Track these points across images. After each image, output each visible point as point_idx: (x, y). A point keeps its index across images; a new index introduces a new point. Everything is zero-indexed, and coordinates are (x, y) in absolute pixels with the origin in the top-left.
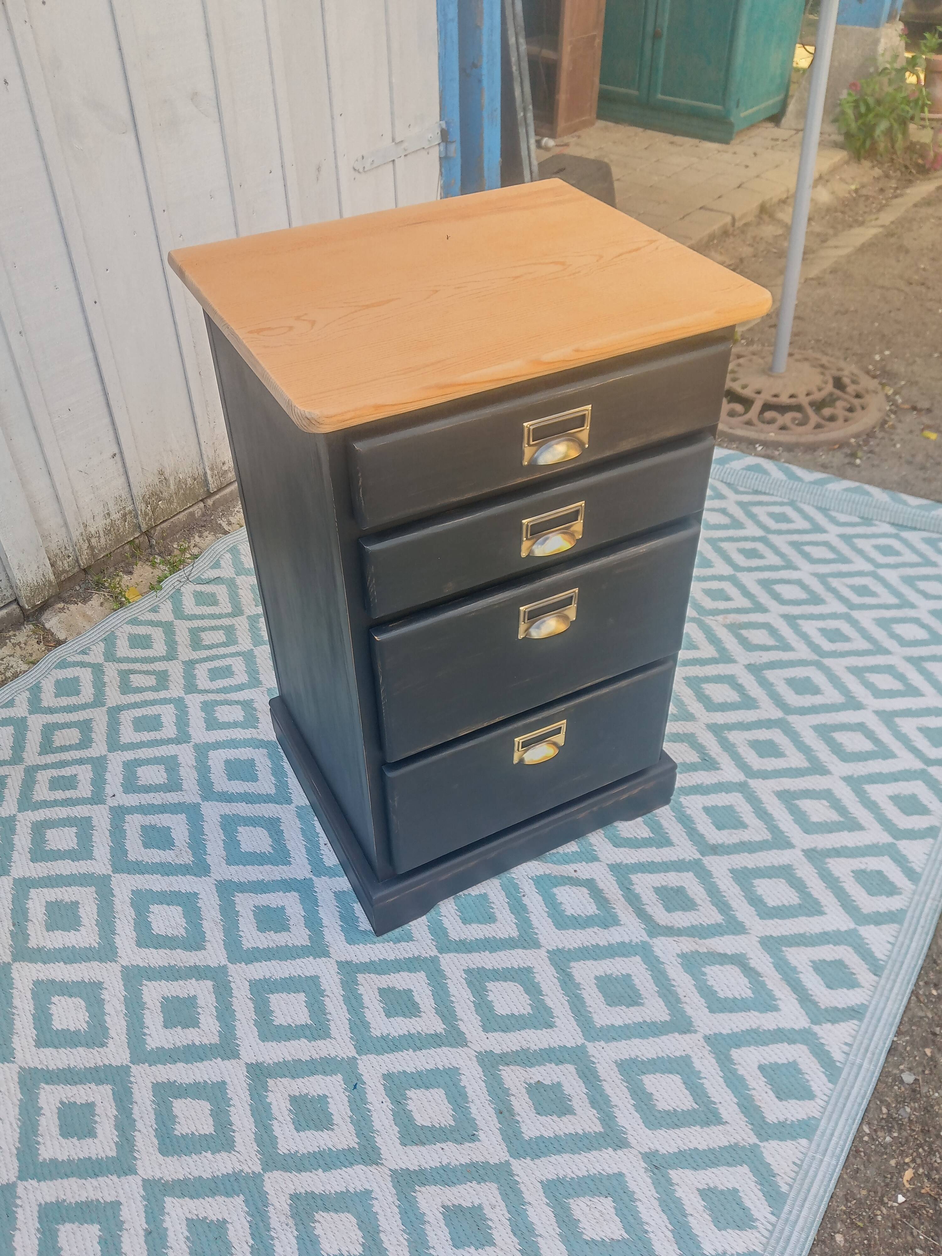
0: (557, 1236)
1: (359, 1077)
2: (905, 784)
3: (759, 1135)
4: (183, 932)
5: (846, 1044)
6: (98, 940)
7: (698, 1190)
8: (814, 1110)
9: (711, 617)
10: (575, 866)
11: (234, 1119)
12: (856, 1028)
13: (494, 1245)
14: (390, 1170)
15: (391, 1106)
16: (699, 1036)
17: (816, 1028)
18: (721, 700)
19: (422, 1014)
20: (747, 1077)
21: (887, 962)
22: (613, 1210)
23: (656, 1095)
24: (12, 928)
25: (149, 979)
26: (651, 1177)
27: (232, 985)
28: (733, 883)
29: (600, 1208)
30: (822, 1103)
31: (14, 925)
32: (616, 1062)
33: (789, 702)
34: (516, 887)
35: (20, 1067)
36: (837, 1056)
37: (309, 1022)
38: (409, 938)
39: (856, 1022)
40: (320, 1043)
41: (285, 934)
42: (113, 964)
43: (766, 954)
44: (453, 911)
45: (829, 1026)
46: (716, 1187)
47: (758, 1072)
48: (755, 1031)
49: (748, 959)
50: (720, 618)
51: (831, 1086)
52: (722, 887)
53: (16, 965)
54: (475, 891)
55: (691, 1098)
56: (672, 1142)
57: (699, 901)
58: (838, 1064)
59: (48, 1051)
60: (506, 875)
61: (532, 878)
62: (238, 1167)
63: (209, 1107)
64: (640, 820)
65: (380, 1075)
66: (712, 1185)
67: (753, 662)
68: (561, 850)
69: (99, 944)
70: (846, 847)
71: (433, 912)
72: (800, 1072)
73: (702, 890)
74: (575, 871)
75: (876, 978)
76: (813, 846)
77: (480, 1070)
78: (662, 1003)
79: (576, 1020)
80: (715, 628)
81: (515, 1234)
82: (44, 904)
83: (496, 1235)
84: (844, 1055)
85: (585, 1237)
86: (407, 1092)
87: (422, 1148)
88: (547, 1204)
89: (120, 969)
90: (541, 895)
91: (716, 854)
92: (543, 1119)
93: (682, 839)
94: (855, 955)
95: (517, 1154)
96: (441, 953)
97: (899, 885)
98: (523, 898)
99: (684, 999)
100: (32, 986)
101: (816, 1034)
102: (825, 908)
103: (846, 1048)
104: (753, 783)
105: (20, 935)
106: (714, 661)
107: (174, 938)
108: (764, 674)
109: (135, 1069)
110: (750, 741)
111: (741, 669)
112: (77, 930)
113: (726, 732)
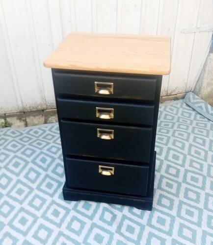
1: (36, 221)
4: (33, 179)
10: (116, 210)
11: (11, 214)
14: (26, 239)
15: (37, 229)
18: (190, 197)
25: (20, 183)
27: (33, 193)
28: (147, 235)
34: (99, 207)
37: (38, 207)
38: (70, 204)
40: (36, 211)
41: (49, 189)
42: (17, 177)
44: (83, 204)
52: (144, 234)
53: (3, 168)
54: (91, 203)
57: (135, 233)
60: (99, 203)
61: (103, 207)
64: (141, 210)
65: (40, 223)
69: (18, 173)
71: (78, 202)
76: (177, 239)
77: (57, 234)
82: (15, 161)
86: (42, 229)
87: (34, 239)
89: (17, 179)
90: (102, 211)
91: (150, 226)
96: (72, 210)
98: (98, 210)
104: (177, 218)
105: (8, 164)
106: (199, 188)
107: (31, 179)
108: (209, 197)
109: (5, 196)
110: (187, 209)
111: (204, 193)
112: (17, 168)
113: (183, 204)
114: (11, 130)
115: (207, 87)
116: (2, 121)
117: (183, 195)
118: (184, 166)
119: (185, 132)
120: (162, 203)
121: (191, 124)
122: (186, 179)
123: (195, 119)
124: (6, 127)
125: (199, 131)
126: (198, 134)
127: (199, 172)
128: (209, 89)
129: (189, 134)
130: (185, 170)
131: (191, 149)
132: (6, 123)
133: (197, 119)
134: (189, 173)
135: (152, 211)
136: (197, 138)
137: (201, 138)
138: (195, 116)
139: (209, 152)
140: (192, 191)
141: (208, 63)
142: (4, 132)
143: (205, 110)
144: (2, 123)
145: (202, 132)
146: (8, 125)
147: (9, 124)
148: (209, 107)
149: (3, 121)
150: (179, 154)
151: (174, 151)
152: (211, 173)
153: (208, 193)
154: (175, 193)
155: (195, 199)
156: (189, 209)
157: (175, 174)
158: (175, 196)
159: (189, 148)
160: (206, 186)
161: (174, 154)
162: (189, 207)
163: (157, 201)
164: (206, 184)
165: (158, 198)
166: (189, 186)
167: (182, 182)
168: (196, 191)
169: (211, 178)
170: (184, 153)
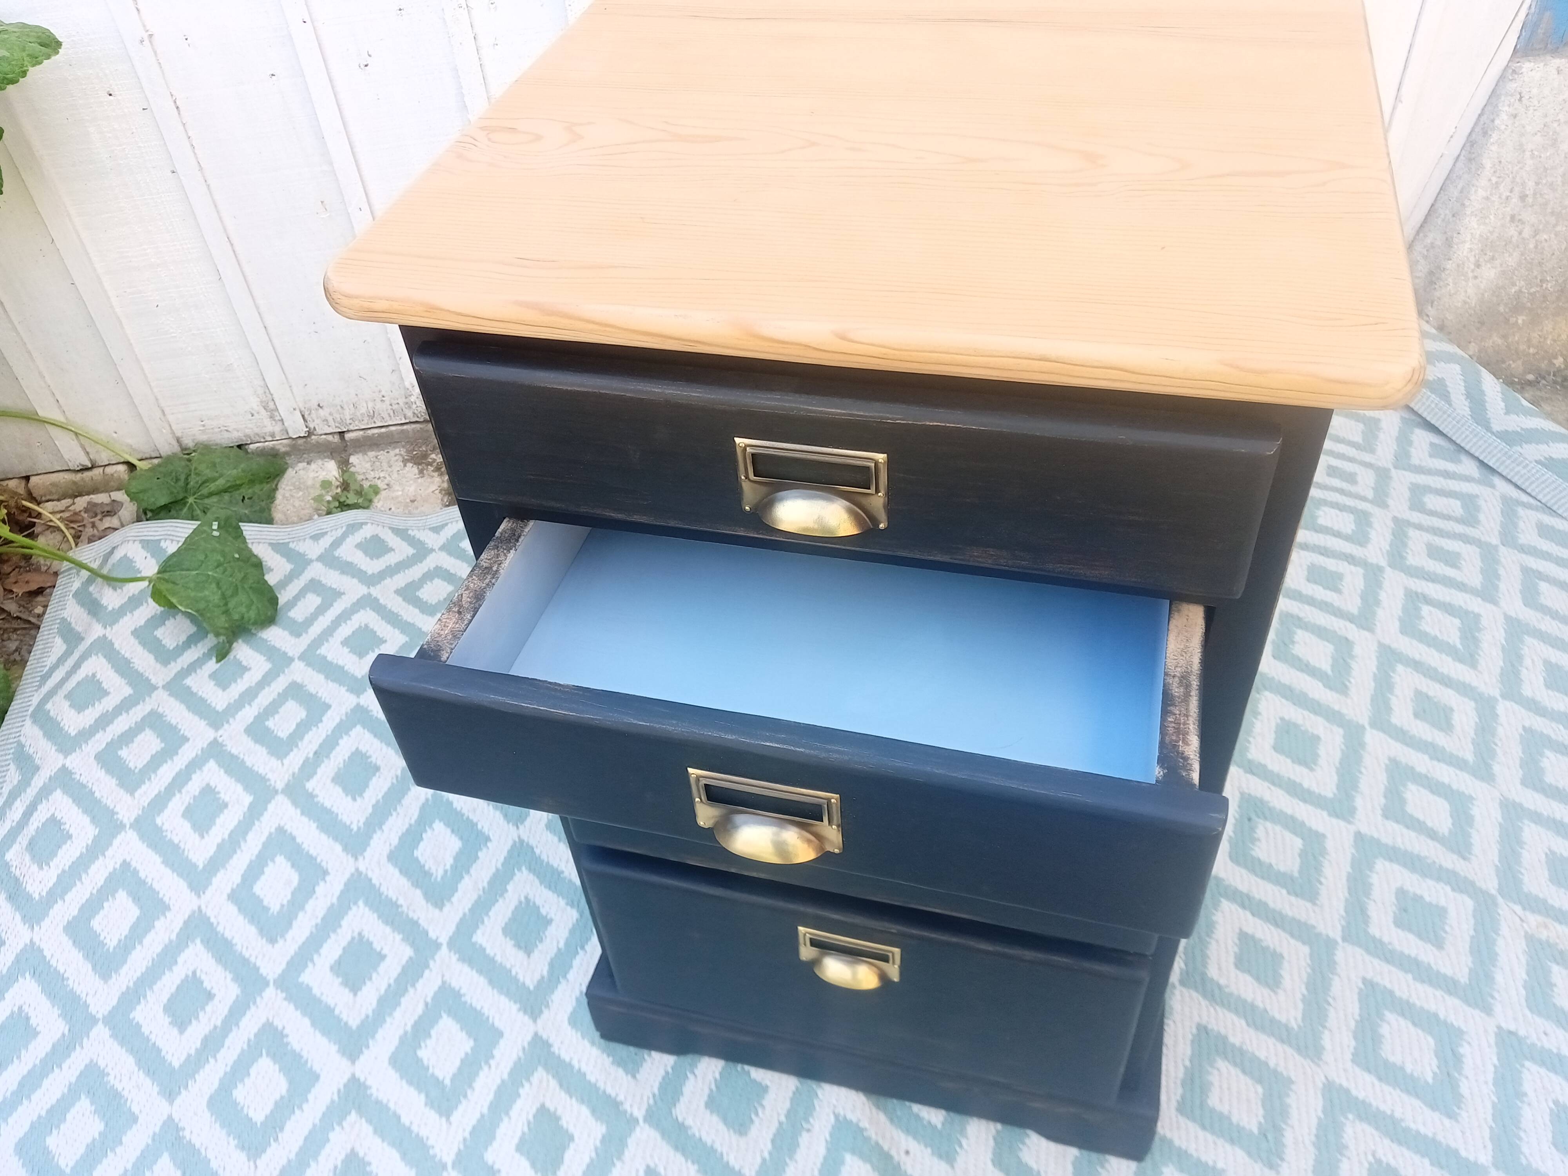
4: (440, 873)
6: (361, 824)
9: (1518, 909)
10: (913, 1145)
18: (1395, 1058)
24: (311, 755)
25: (366, 903)
27: (427, 972)
31: (315, 753)
34: (810, 1110)
35: (199, 907)
37: (447, 1082)
38: (633, 1071)
40: (433, 1115)
41: (521, 954)
42: (351, 860)
44: (710, 1077)
50: (1533, 919)
53: (280, 798)
59: (233, 909)
60: (813, 1084)
61: (837, 1116)
63: (284, 1092)
64: (1073, 1152)
67: (1522, 1033)
68: (916, 1108)
69: (359, 828)
71: (687, 1061)
74: (907, 1152)
80: (1504, 929)
82: (354, 749)
89: (353, 870)
90: (828, 1150)
96: (645, 1120)
98: (804, 1134)
100: (273, 830)
105: (309, 768)
106: (1449, 985)
107: (427, 874)
108: (1523, 1066)
109: (270, 992)
110: (1379, 1161)
111: (1486, 1031)
112: (354, 799)
113: (1350, 1116)
114: (367, 532)
115: (1478, 266)
116: (322, 475)
117: (1349, 1042)
118: (1352, 811)
119: (1350, 559)
120: (1213, 1101)
121: (1380, 499)
122: (1363, 911)
123: (1402, 459)
124: (344, 506)
125: (1434, 552)
126: (1432, 578)
127: (1449, 860)
128: (1489, 274)
129: (1373, 575)
130: (1359, 837)
131: (1390, 687)
132: (345, 486)
133: (1415, 461)
134: (1381, 865)
135: (1148, 1162)
136: (1428, 601)
137: (1448, 608)
138: (1404, 442)
139: (1504, 708)
140: (1406, 1009)
141: (1503, 120)
142: (326, 542)
143: (1462, 405)
144: (326, 485)
145: (1452, 559)
146: (352, 499)
147: (359, 493)
148: (1491, 386)
149: (329, 470)
150: (1316, 725)
151: (1283, 701)
152: (1523, 871)
153: (1510, 1032)
154: (1299, 1027)
155: (1426, 1082)
156: (1393, 1163)
157: (1296, 874)
158: (1299, 1050)
159: (1375, 674)
160: (1499, 978)
161: (1287, 718)
162: (1387, 1142)
163: (1179, 1082)
164: (1493, 957)
165: (1188, 1063)
166: (1386, 967)
167: (1339, 940)
168: (1436, 1015)
169: (1528, 913)
170: (1344, 711)
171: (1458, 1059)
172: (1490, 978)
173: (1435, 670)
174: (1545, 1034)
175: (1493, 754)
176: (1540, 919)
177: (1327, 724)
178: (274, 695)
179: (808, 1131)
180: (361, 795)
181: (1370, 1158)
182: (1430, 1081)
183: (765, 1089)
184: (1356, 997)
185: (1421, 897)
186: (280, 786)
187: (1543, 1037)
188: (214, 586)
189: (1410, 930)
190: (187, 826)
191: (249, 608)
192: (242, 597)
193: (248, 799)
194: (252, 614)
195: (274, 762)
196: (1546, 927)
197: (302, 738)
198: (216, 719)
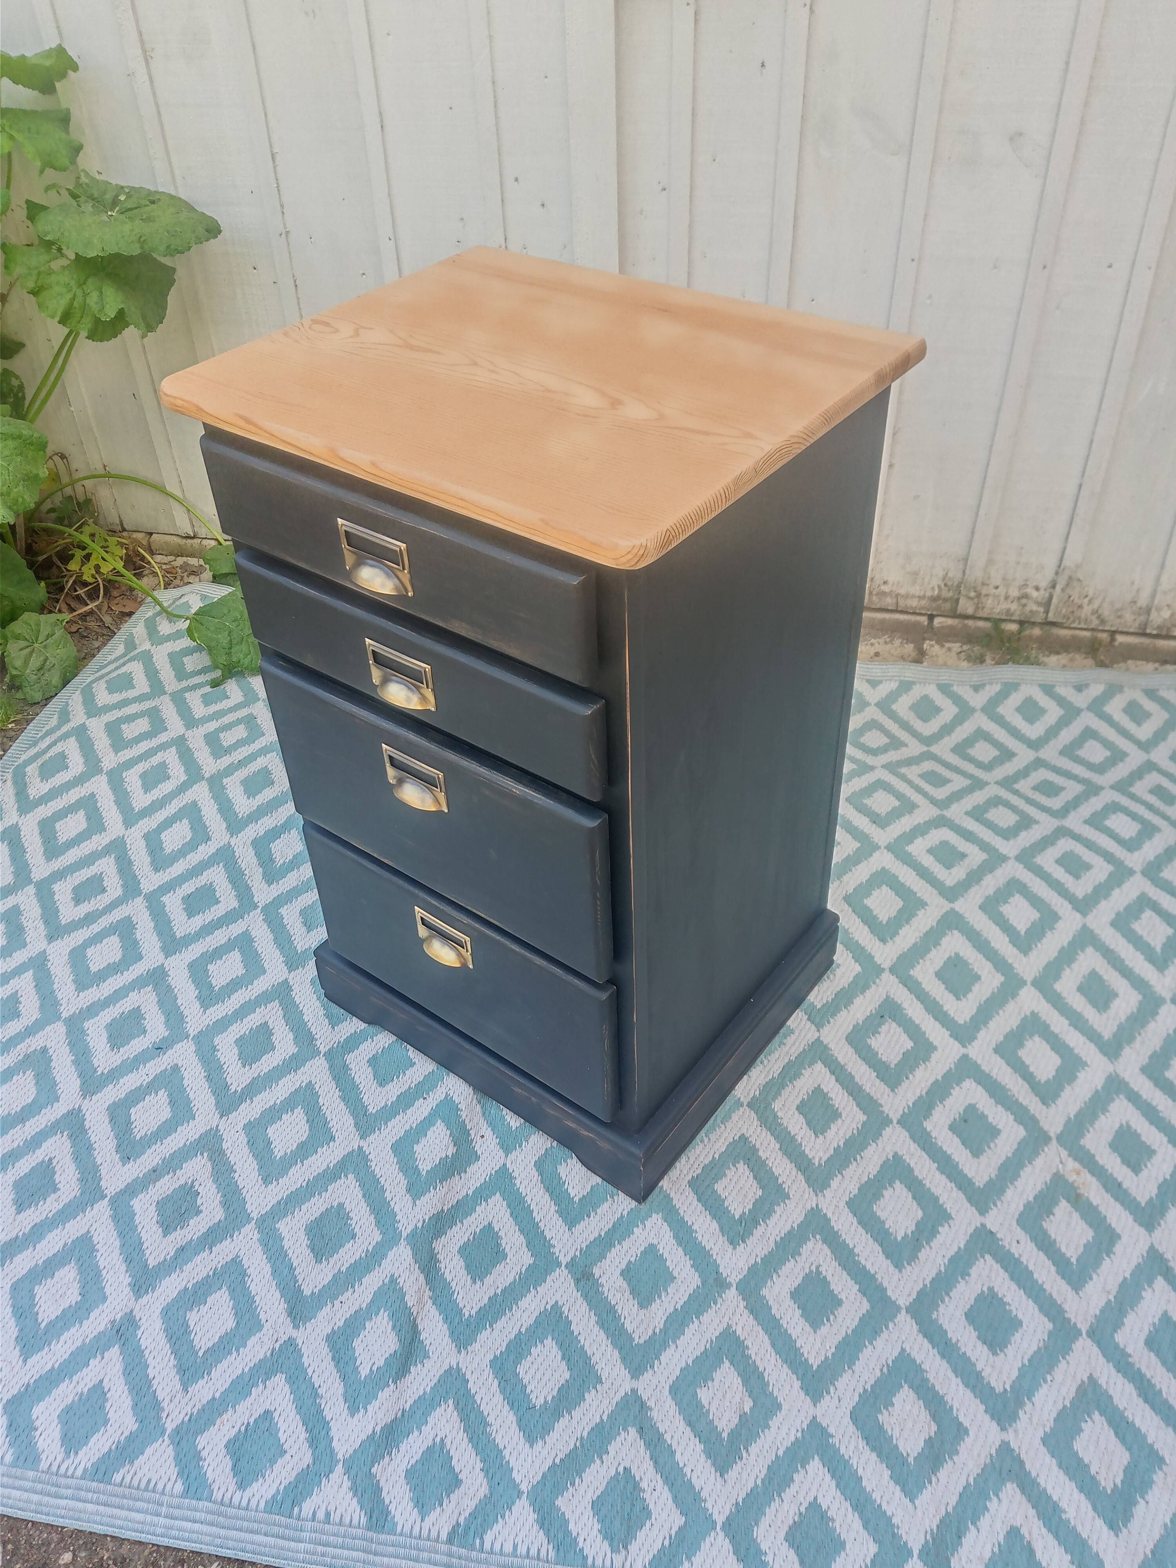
0: (35, 1263)
1: (170, 1046)
2: (857, 1524)
3: (177, 1430)
4: (281, 862)
5: (328, 1514)
6: (245, 815)
7: (101, 1381)
8: (223, 1490)
9: (1065, 1153)
10: (489, 1133)
11: (110, 980)
12: (355, 1521)
13: (19, 1213)
14: (80, 1106)
15: (145, 1083)
16: (292, 1332)
17: (339, 1469)
18: (882, 1214)
19: (247, 1067)
20: (250, 1400)
21: (482, 1550)
22: (67, 1305)
23: (204, 1309)
24: (236, 762)
25: (224, 866)
26: (106, 1329)
27: (240, 920)
28: (537, 1313)
29: (69, 1293)
30: (236, 1500)
31: (240, 761)
32: (237, 1256)
33: (942, 1308)
34: (433, 1086)
35: (124, 836)
36: (308, 1507)
37: (217, 989)
38: (334, 1023)
39: (364, 1520)
40: (197, 1005)
42: (228, 836)
43: (435, 1380)
44: (381, 1045)
45: (347, 1484)
46: (107, 1400)
47: (261, 1411)
48: (315, 1393)
49: (422, 1362)
50: (1072, 1165)
51: (262, 1505)
52: (524, 1303)
53: (203, 783)
54: (412, 1053)
55: (210, 1344)
56: (150, 1340)
57: (489, 1281)
58: (296, 1510)
59: (143, 843)
60: (444, 1071)
61: (447, 1096)
62: (63, 1002)
63: (117, 960)
64: (596, 1179)
65: (175, 1061)
66: (108, 1395)
67: (998, 1235)
68: (505, 1111)
69: (243, 817)
70: (673, 1453)
71: (372, 1029)
72: (273, 1461)
73: (510, 1279)
74: (483, 1136)
75: (444, 1536)
76: (650, 1403)
77: (197, 1136)
78: (326, 1282)
79: (279, 1203)
80: (1040, 1162)
81: (33, 1227)
82: (264, 766)
83: (29, 1212)
84: (310, 1515)
85: (37, 1287)
86: (163, 1090)
87: (107, 1121)
88: (65, 1245)
89: (226, 843)
90: (430, 1114)
91: (577, 1281)
92: (153, 1208)
93: (585, 1235)
94: (476, 1501)
95: (113, 1201)
96: (325, 1055)
97: (633, 1547)
98: (421, 1100)
99: (337, 1303)
100: (190, 802)
101: (331, 1471)
102: (540, 1443)
103: (321, 1515)
104: (732, 1294)
105: (231, 770)
106: (963, 1183)
107: (272, 860)
108: (983, 1257)
109: (139, 900)
110: (819, 1273)
111: (970, 1224)
112: (249, 798)
113: (818, 1237)
117: (853, 1190)
118: (972, 1039)
119: (1109, 857)
120: (720, 1186)
122: (929, 1109)
127: (1028, 1099)
129: (1120, 875)
130: (964, 1058)
131: (1070, 961)
134: (968, 1083)
135: (644, 1205)
136: (1155, 908)
139: (1167, 1009)
140: (915, 1186)
150: (983, 968)
151: (967, 942)
152: (1091, 1129)
153: (991, 1233)
154: (820, 1165)
155: (895, 1238)
156: (829, 1278)
157: (892, 1066)
158: (807, 1181)
159: (1063, 948)
160: (1009, 1193)
161: (961, 955)
162: (835, 1264)
163: (702, 1165)
164: (1016, 1176)
165: (717, 1156)
166: (919, 1152)
167: (895, 1121)
168: (937, 1199)
169: (1070, 1160)
170: (1016, 965)
171: (934, 1233)
172: (1002, 1191)
173: (1122, 961)
174: (1018, 1242)
175: (1131, 1040)
176: (1077, 1165)
177: (993, 970)
178: (235, 719)
179: (425, 1099)
180: (254, 797)
181: (814, 1268)
182: (899, 1238)
183: (413, 1064)
184: (880, 1162)
185: (987, 1117)
186: (207, 775)
187: (1014, 1244)
188: (227, 633)
189: (959, 1136)
190: (140, 783)
191: (246, 656)
192: (244, 647)
193: (183, 777)
194: (247, 661)
195: (211, 760)
196: (1078, 1174)
197: (235, 750)
198: (191, 722)
